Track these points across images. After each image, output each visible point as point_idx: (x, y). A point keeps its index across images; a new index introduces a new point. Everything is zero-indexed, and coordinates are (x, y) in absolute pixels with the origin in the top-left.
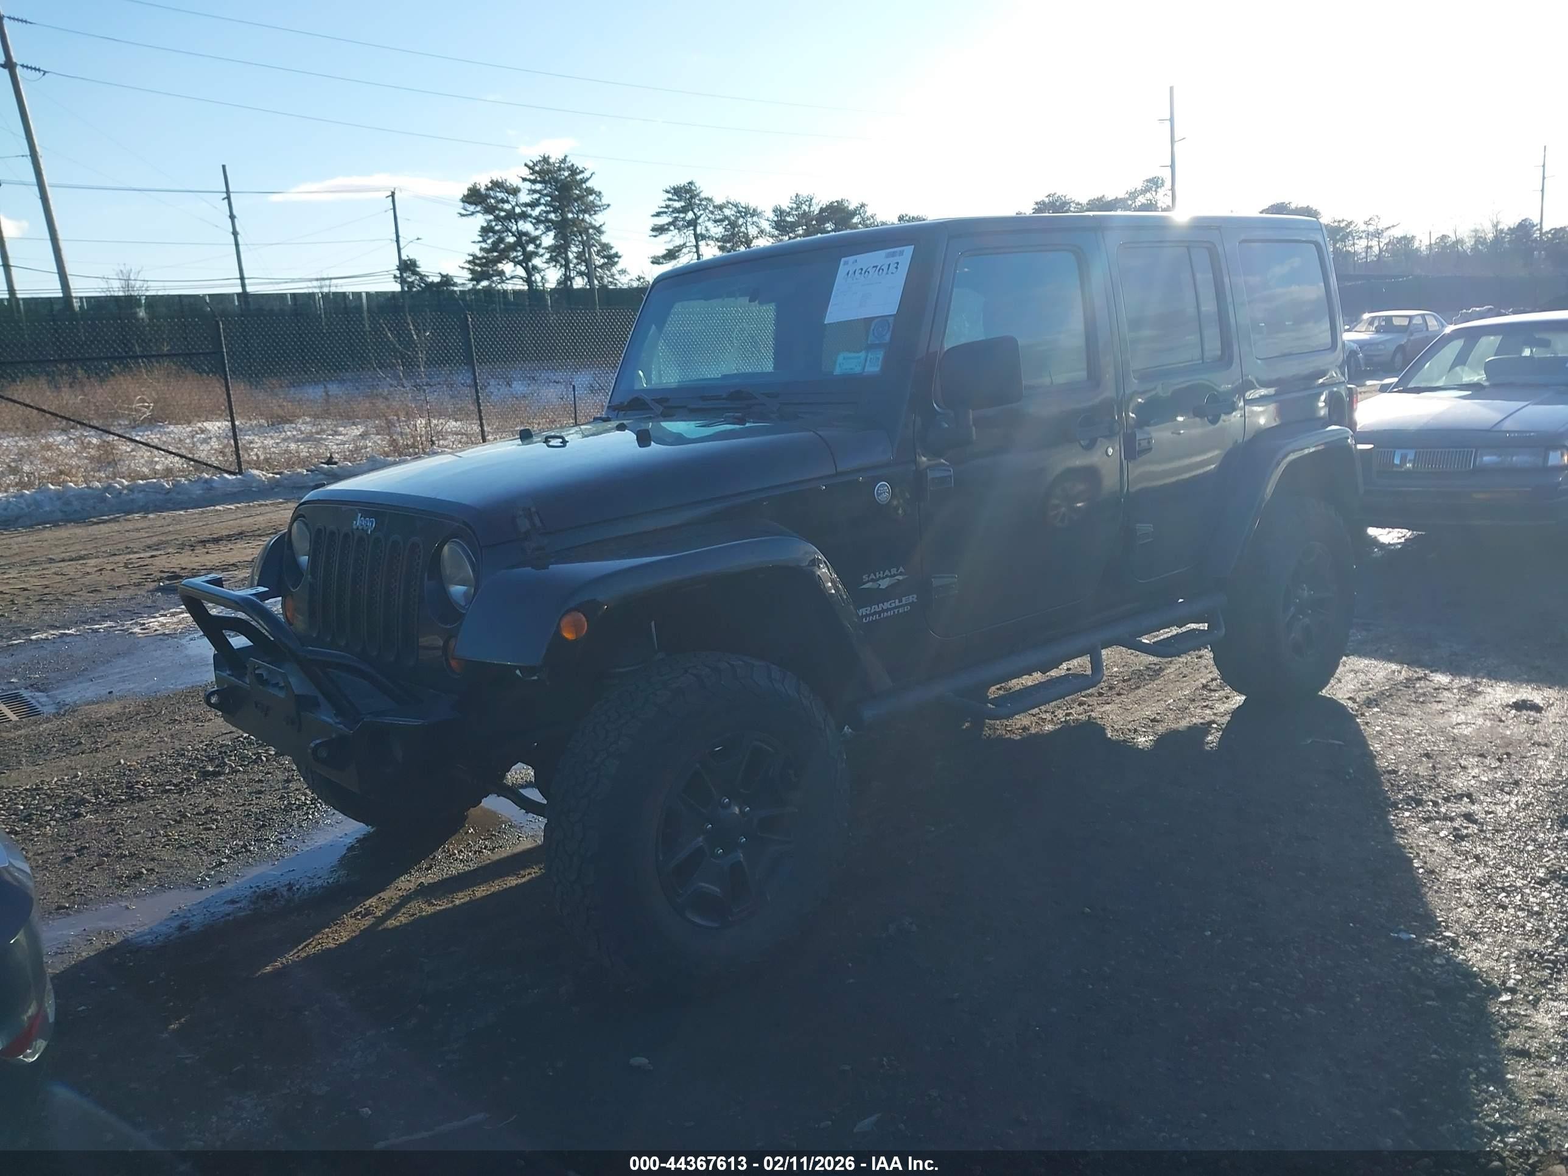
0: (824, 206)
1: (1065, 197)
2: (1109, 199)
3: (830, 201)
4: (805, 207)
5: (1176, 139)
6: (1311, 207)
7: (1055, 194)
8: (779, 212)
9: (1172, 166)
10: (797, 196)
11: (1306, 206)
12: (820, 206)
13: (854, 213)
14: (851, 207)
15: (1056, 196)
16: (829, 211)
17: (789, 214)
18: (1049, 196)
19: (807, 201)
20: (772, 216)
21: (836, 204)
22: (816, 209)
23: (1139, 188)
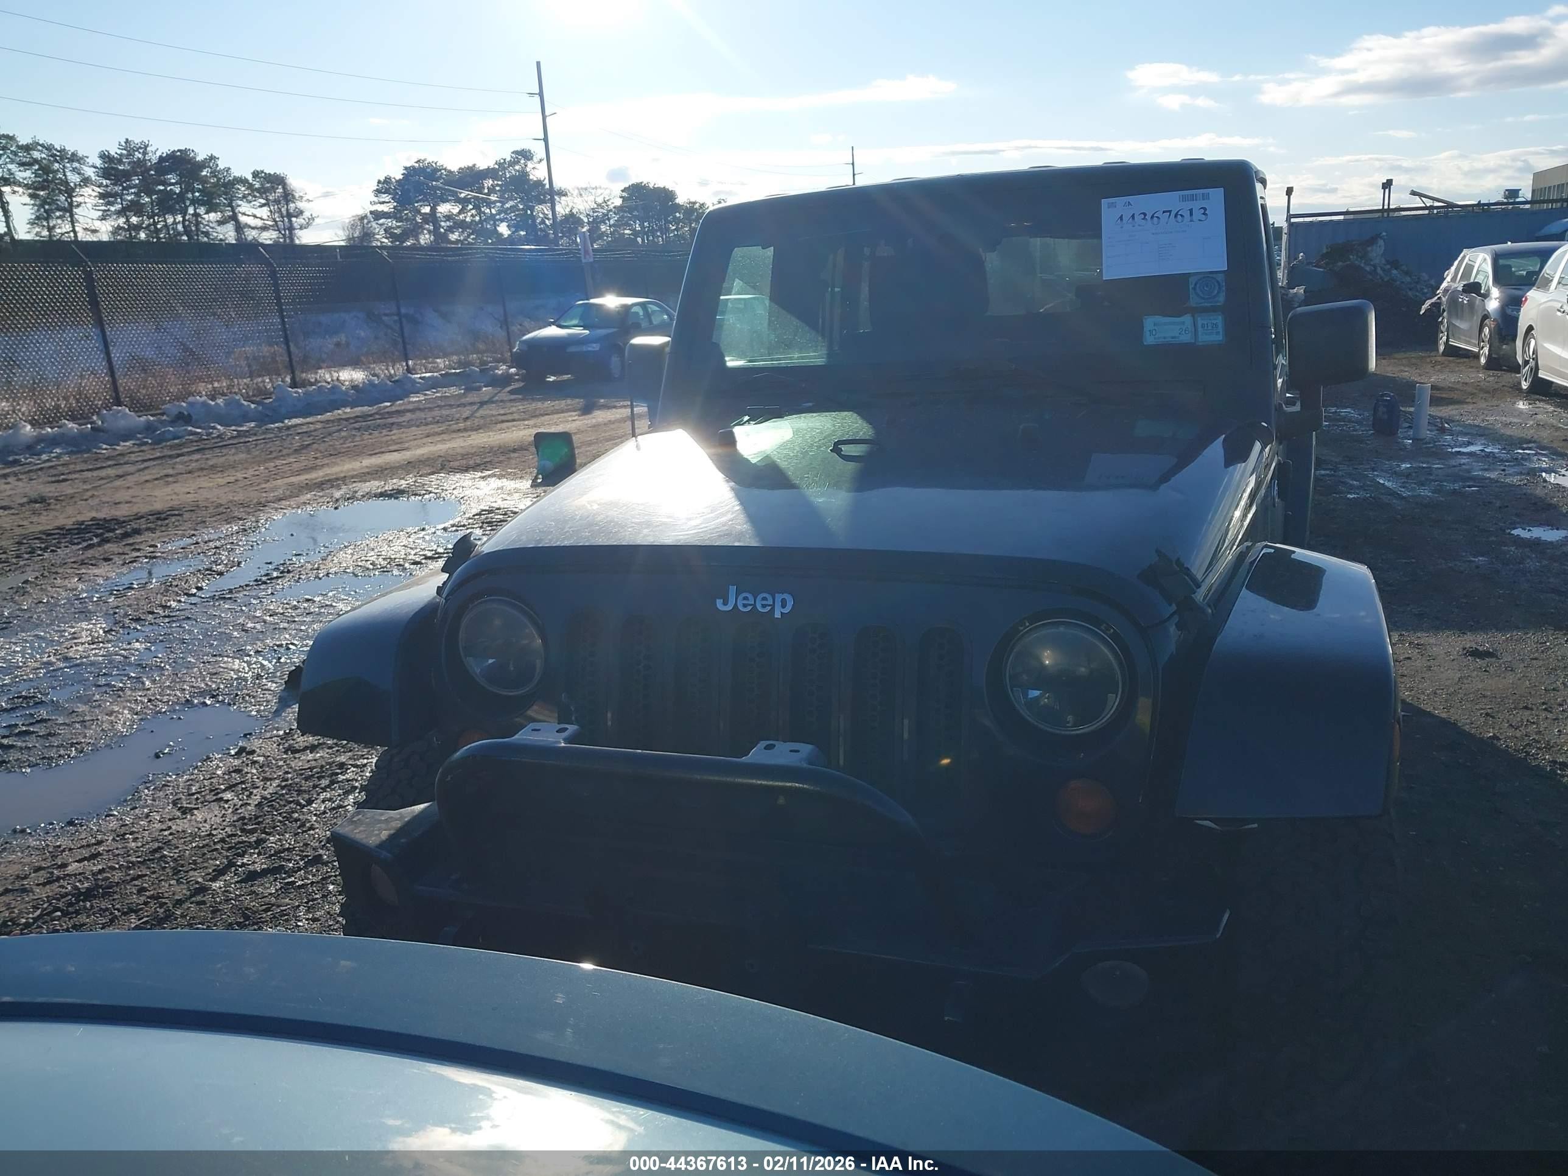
0: (164, 155)
1: (436, 164)
2: (481, 169)
3: (172, 150)
4: (138, 155)
5: (547, 113)
6: (667, 187)
7: (425, 160)
8: (105, 157)
9: (546, 140)
10: (127, 141)
11: (662, 187)
12: (158, 154)
13: (203, 165)
14: (199, 158)
15: (426, 162)
16: (171, 161)
17: (120, 162)
18: (418, 161)
19: (141, 148)
20: (98, 162)
21: (179, 153)
22: (154, 159)
23: (508, 159)
